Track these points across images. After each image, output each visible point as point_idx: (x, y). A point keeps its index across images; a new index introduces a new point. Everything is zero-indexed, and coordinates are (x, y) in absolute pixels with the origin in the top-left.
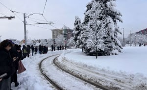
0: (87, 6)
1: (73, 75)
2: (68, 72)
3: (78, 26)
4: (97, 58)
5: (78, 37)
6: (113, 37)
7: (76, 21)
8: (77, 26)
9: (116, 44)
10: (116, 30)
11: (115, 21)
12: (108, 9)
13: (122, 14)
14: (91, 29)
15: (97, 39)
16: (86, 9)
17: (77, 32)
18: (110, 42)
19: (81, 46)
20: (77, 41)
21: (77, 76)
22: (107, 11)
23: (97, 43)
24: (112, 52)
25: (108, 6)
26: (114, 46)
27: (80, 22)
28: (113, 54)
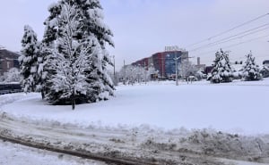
0: (51, 10)
1: (30, 145)
2: (18, 142)
3: (32, 47)
4: (74, 108)
5: (33, 69)
6: (101, 70)
7: (25, 36)
8: (28, 45)
9: (105, 82)
10: (105, 59)
11: (102, 43)
12: (91, 22)
13: (112, 32)
14: (62, 55)
15: (74, 74)
16: (49, 14)
17: (30, 58)
18: (95, 79)
19: (39, 86)
20: (31, 78)
21: (40, 146)
22: (89, 24)
23: (73, 80)
24: (99, 96)
25: (91, 16)
26: (102, 86)
27: (35, 39)
28: (100, 99)
